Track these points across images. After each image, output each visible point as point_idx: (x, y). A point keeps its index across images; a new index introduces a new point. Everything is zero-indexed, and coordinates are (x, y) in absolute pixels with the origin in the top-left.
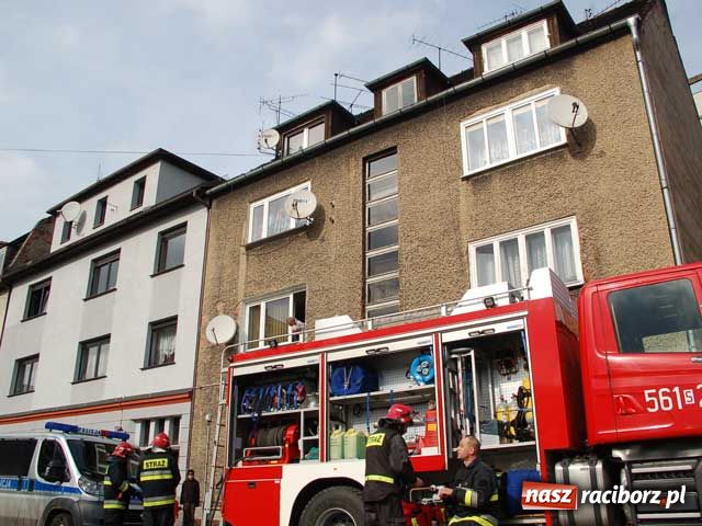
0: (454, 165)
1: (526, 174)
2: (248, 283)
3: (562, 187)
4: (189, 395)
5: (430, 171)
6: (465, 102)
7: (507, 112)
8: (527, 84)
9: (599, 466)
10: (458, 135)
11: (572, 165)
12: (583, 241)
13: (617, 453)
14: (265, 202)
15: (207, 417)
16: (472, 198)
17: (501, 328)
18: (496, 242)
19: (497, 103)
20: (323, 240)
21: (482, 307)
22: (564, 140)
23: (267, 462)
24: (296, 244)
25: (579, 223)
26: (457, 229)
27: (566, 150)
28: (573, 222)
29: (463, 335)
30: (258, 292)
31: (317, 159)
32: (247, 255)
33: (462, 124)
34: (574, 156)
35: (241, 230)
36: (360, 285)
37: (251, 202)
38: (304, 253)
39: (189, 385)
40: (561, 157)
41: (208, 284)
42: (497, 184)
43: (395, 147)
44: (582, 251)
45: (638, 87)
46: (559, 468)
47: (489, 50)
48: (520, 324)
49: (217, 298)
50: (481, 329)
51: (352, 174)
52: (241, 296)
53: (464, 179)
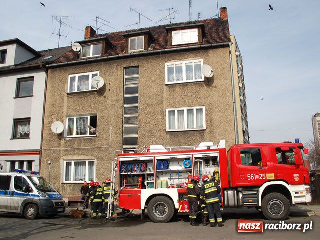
0: (162, 79)
1: (189, 88)
2: (68, 109)
3: (201, 96)
4: (39, 153)
5: (152, 79)
6: (168, 56)
7: (184, 63)
8: (192, 55)
9: (236, 192)
10: (165, 68)
11: (205, 88)
12: (207, 115)
13: (239, 189)
14: (77, 76)
15: (49, 162)
16: (169, 93)
17: (212, 155)
18: (176, 110)
19: (180, 59)
20: (105, 97)
21: (206, 149)
22: (203, 80)
23: (133, 189)
24: (92, 97)
25: (206, 109)
26: (162, 103)
27: (204, 83)
28: (204, 108)
29: (201, 156)
30: (74, 113)
31: (103, 63)
32: (68, 97)
33: (166, 64)
34: (206, 85)
35: (65, 86)
36: (122, 118)
37: (69, 75)
38: (97, 101)
39: (39, 148)
40: (202, 85)
41: (47, 107)
42: (178, 89)
43: (138, 67)
44: (206, 119)
45: (230, 66)
46: (226, 192)
47: (174, 34)
48: (217, 155)
49: (52, 113)
50: (206, 155)
51: (119, 73)
52: (65, 114)
53: (166, 85)
